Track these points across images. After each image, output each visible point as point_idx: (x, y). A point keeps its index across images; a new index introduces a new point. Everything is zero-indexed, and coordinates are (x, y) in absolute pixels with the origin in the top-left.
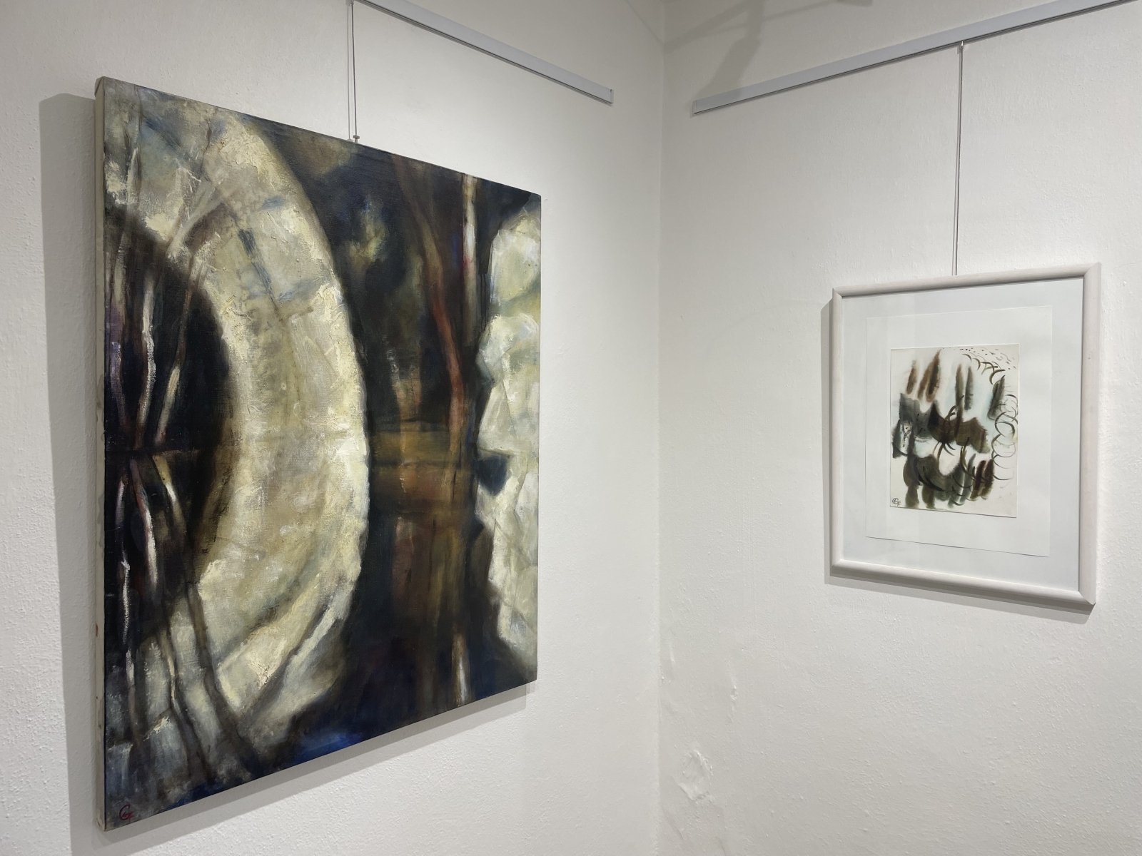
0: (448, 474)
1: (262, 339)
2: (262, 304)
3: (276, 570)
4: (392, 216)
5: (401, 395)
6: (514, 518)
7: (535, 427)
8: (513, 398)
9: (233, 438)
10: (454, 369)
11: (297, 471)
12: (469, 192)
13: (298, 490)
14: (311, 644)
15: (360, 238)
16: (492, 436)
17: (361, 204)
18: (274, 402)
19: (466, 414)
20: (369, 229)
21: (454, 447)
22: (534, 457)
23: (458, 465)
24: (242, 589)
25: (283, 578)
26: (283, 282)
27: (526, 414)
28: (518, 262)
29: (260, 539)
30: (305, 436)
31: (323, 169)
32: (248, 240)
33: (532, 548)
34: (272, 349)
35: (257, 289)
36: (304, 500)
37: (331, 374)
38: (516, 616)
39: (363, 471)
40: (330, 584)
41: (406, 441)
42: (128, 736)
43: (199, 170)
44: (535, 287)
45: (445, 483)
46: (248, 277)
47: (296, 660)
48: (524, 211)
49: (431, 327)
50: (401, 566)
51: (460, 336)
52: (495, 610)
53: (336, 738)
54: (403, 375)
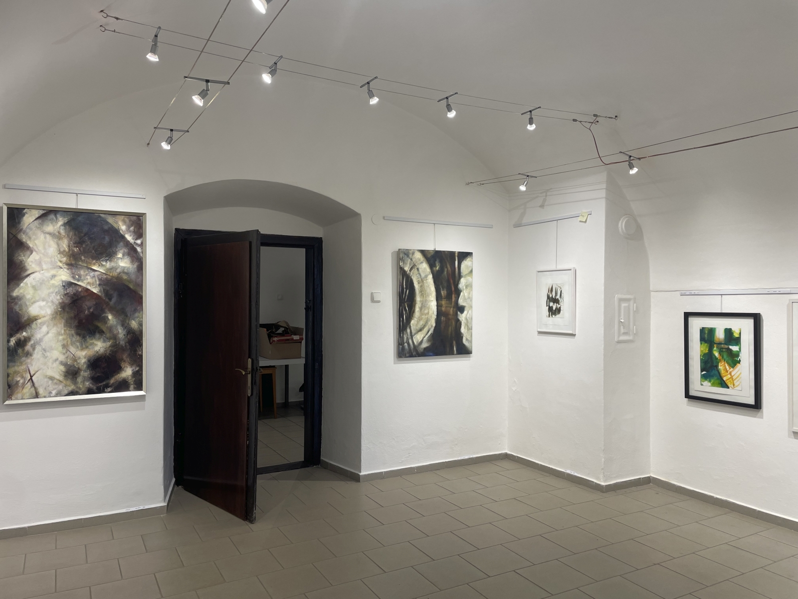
0: (452, 309)
1: (420, 285)
2: (420, 279)
3: (422, 323)
4: (441, 262)
5: (443, 294)
6: (466, 319)
7: (471, 301)
8: (466, 294)
9: (415, 301)
10: (453, 289)
11: (425, 307)
12: (456, 255)
13: (425, 310)
14: (427, 336)
15: (436, 267)
16: (461, 302)
17: (436, 261)
18: (421, 295)
19: (455, 297)
20: (437, 265)
21: (453, 304)
22: (471, 307)
23: (454, 308)
24: (417, 325)
25: (423, 324)
26: (423, 275)
27: (469, 298)
28: (467, 267)
29: (419, 317)
30: (426, 301)
31: (429, 256)
32: (418, 269)
33: (471, 325)
34: (421, 286)
35: (419, 277)
36: (426, 312)
37: (430, 290)
38: (467, 339)
39: (436, 307)
40: (430, 327)
41: (443, 302)
42: (401, 345)
43: (411, 260)
44: (471, 271)
45: (451, 311)
46: (418, 275)
47: (425, 339)
48: (469, 256)
49: (448, 281)
50: (443, 326)
51: (454, 282)
52: (462, 337)
53: (431, 354)
54: (443, 290)
